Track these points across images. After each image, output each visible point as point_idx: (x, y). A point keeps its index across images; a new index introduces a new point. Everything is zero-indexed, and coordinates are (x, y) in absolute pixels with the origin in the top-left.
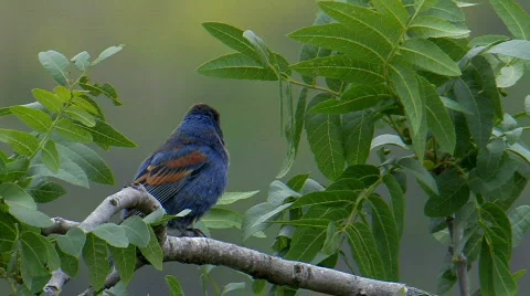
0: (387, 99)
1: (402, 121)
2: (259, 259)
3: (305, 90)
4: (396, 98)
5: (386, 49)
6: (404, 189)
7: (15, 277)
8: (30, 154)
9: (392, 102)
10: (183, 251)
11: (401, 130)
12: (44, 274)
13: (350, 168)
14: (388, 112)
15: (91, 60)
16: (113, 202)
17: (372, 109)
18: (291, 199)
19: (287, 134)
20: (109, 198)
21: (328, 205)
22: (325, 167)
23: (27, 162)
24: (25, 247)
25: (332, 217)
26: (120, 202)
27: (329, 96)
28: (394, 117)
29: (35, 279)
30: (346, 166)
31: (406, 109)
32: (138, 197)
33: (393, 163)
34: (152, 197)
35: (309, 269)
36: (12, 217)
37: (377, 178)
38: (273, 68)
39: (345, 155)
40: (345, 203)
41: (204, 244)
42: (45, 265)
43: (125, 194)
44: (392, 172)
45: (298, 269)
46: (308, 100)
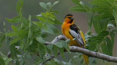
0: (111, 17)
1: (114, 21)
2: (88, 51)
3: (93, 14)
4: (113, 16)
5: (111, 5)
6: (114, 36)
7: (37, 54)
8: (41, 27)
9: (112, 17)
10: (72, 49)
11: (114, 24)
12: (44, 54)
13: (102, 31)
14: (111, 19)
15: (52, 5)
16: (58, 38)
17: (108, 19)
18: (89, 38)
19: (89, 24)
20: (57, 37)
21: (98, 39)
22: (97, 31)
23: (40, 29)
24: (40, 48)
25: (98, 42)
26: (59, 38)
27: (98, 16)
28: (113, 21)
29: (42, 55)
30: (101, 31)
31: (115, 19)
32: (63, 37)
33: (112, 30)
34: (66, 37)
35: (99, 54)
36: (37, 41)
37: (109, 34)
38: (86, 9)
39: (101, 29)
40: (101, 39)
41: (76, 48)
42: (44, 52)
43: (60, 36)
44: (112, 32)
45: (96, 54)
46: (94, 17)
